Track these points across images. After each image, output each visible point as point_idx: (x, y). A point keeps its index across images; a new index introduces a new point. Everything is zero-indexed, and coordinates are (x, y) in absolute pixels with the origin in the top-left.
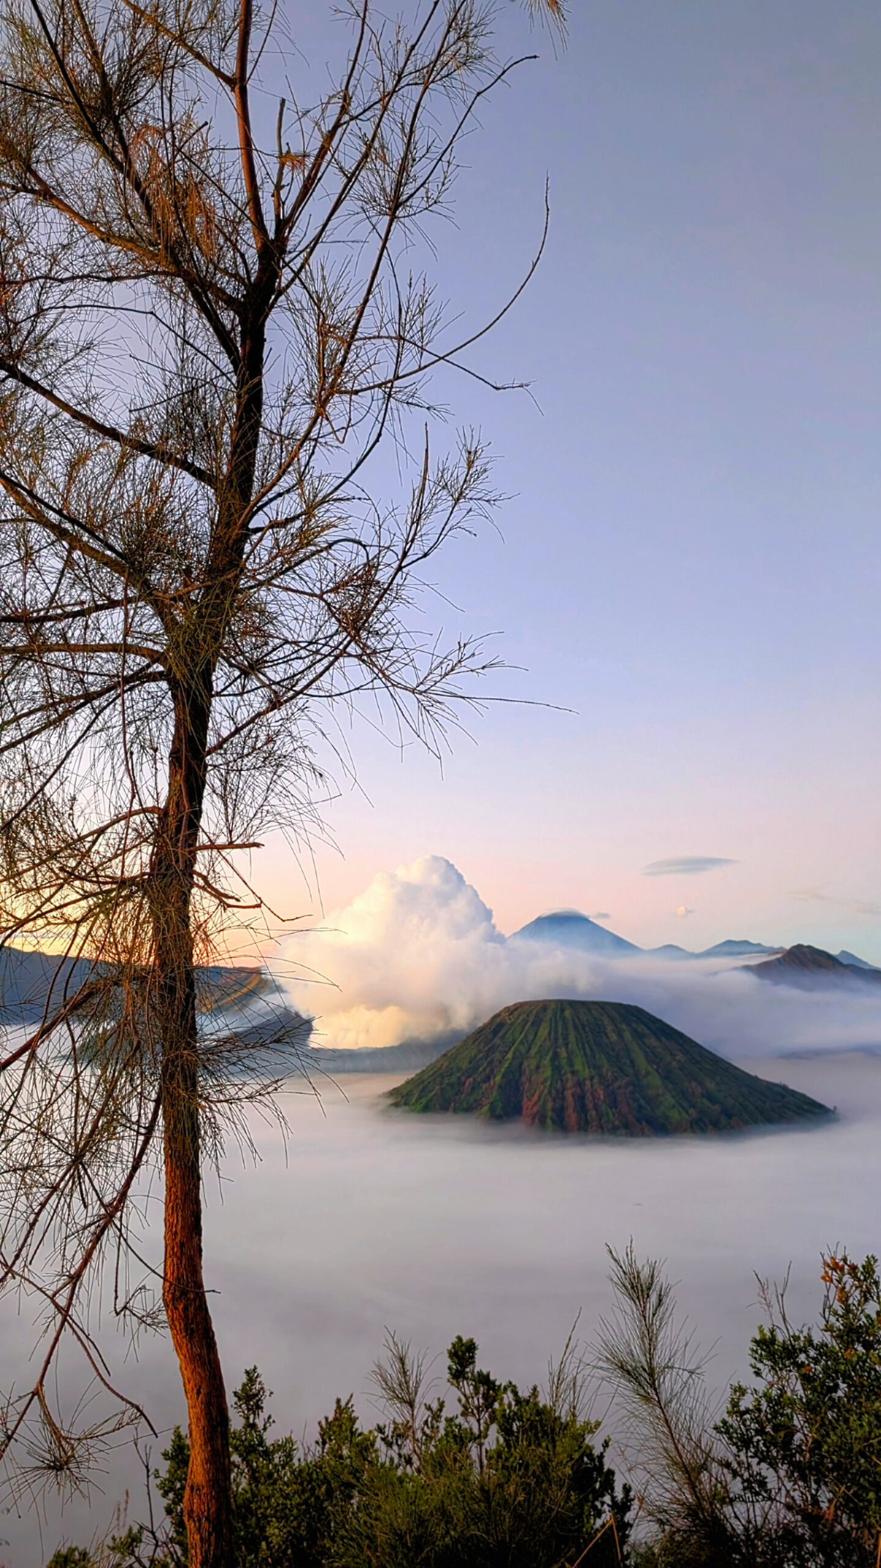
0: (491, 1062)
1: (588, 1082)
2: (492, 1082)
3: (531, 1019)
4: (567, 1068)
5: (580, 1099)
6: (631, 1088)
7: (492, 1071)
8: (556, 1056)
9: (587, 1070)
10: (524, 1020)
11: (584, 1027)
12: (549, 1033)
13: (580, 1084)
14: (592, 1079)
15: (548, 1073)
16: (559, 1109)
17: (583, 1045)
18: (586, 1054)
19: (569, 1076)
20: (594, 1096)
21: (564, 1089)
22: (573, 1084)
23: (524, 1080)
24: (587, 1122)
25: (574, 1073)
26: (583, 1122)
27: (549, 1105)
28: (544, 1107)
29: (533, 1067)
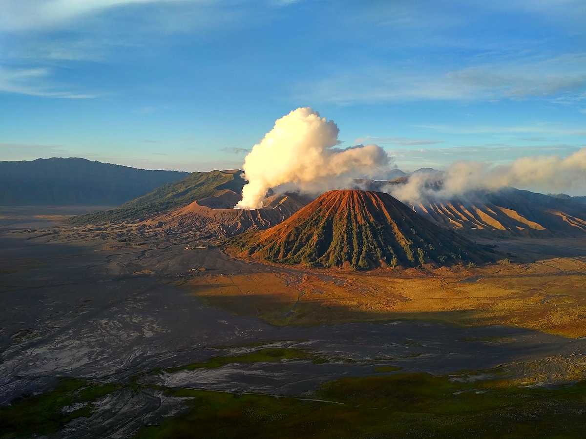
0: (319, 216)
1: (363, 227)
2: (319, 226)
3: (338, 197)
4: (354, 220)
5: (359, 235)
7: (319, 220)
8: (349, 215)
9: (363, 222)
10: (334, 198)
11: (362, 202)
12: (346, 205)
13: (360, 227)
14: (365, 225)
15: (345, 221)
16: (350, 238)
17: (362, 210)
18: (363, 214)
19: (355, 224)
20: (366, 233)
21: (352, 229)
22: (356, 227)
23: (333, 225)
24: (362, 245)
25: (357, 222)
26: (360, 244)
27: (345, 236)
28: (343, 237)
29: (338, 219)
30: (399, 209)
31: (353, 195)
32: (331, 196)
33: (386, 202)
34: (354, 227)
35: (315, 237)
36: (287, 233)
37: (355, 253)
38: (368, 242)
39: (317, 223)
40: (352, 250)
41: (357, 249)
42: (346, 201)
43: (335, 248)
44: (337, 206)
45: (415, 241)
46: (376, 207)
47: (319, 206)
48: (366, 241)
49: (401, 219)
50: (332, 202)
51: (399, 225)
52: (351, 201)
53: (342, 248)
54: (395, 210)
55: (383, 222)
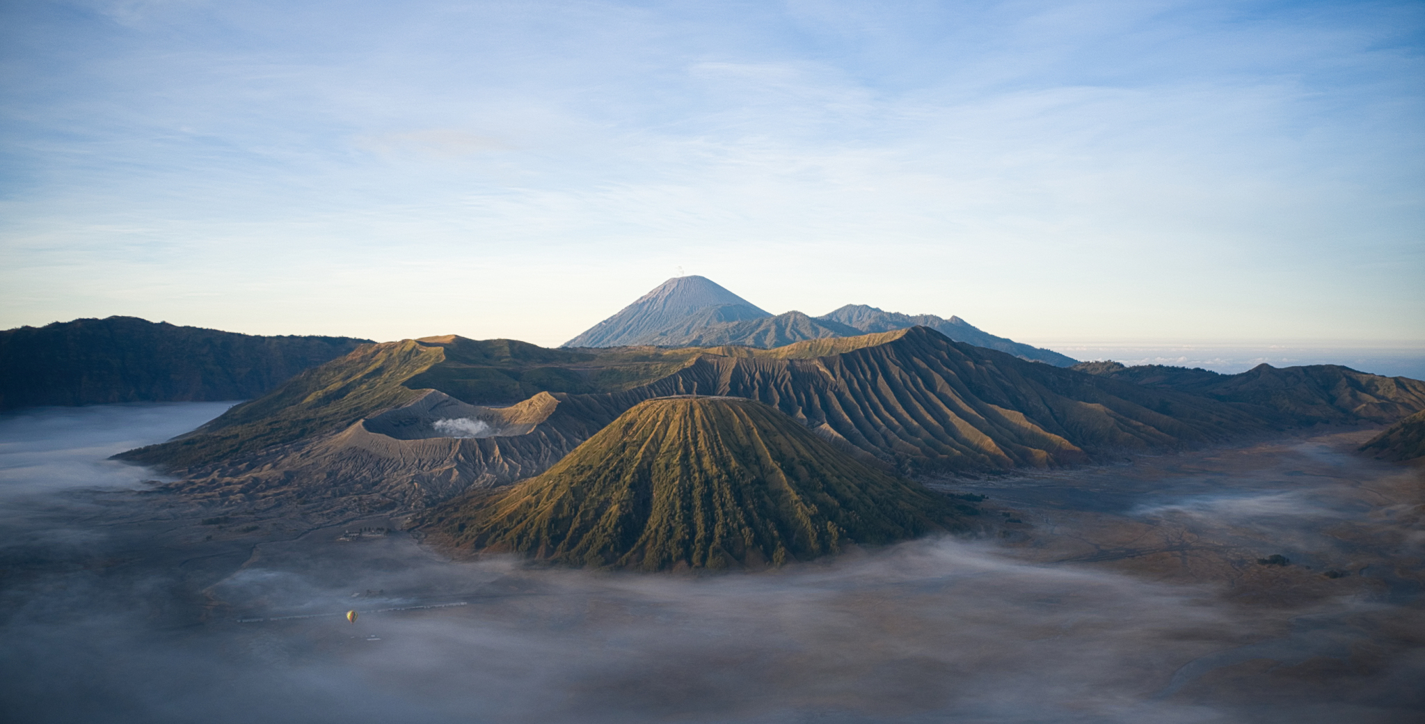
2: (621, 482)
3: (662, 416)
4: (696, 467)
5: (707, 497)
6: (757, 485)
7: (622, 470)
8: (685, 457)
9: (715, 469)
10: (654, 419)
11: (712, 425)
12: (679, 433)
14: (719, 477)
15: (678, 470)
16: (688, 508)
17: (711, 444)
19: (697, 475)
20: (721, 496)
21: (692, 487)
22: (701, 483)
23: (653, 479)
24: (714, 521)
25: (701, 471)
26: (710, 521)
27: (678, 504)
28: (672, 505)
29: (662, 466)
30: (788, 435)
31: (692, 410)
32: (646, 413)
33: (761, 422)
34: (697, 483)
35: (614, 508)
36: (554, 500)
37: (699, 541)
38: (725, 514)
39: (618, 477)
40: (693, 533)
41: (703, 533)
42: (678, 424)
43: (657, 531)
44: (660, 437)
45: (822, 505)
46: (741, 434)
47: (623, 437)
48: (720, 512)
49: (793, 459)
50: (649, 427)
51: (790, 472)
52: (690, 424)
53: (671, 531)
54: (780, 439)
55: (756, 468)
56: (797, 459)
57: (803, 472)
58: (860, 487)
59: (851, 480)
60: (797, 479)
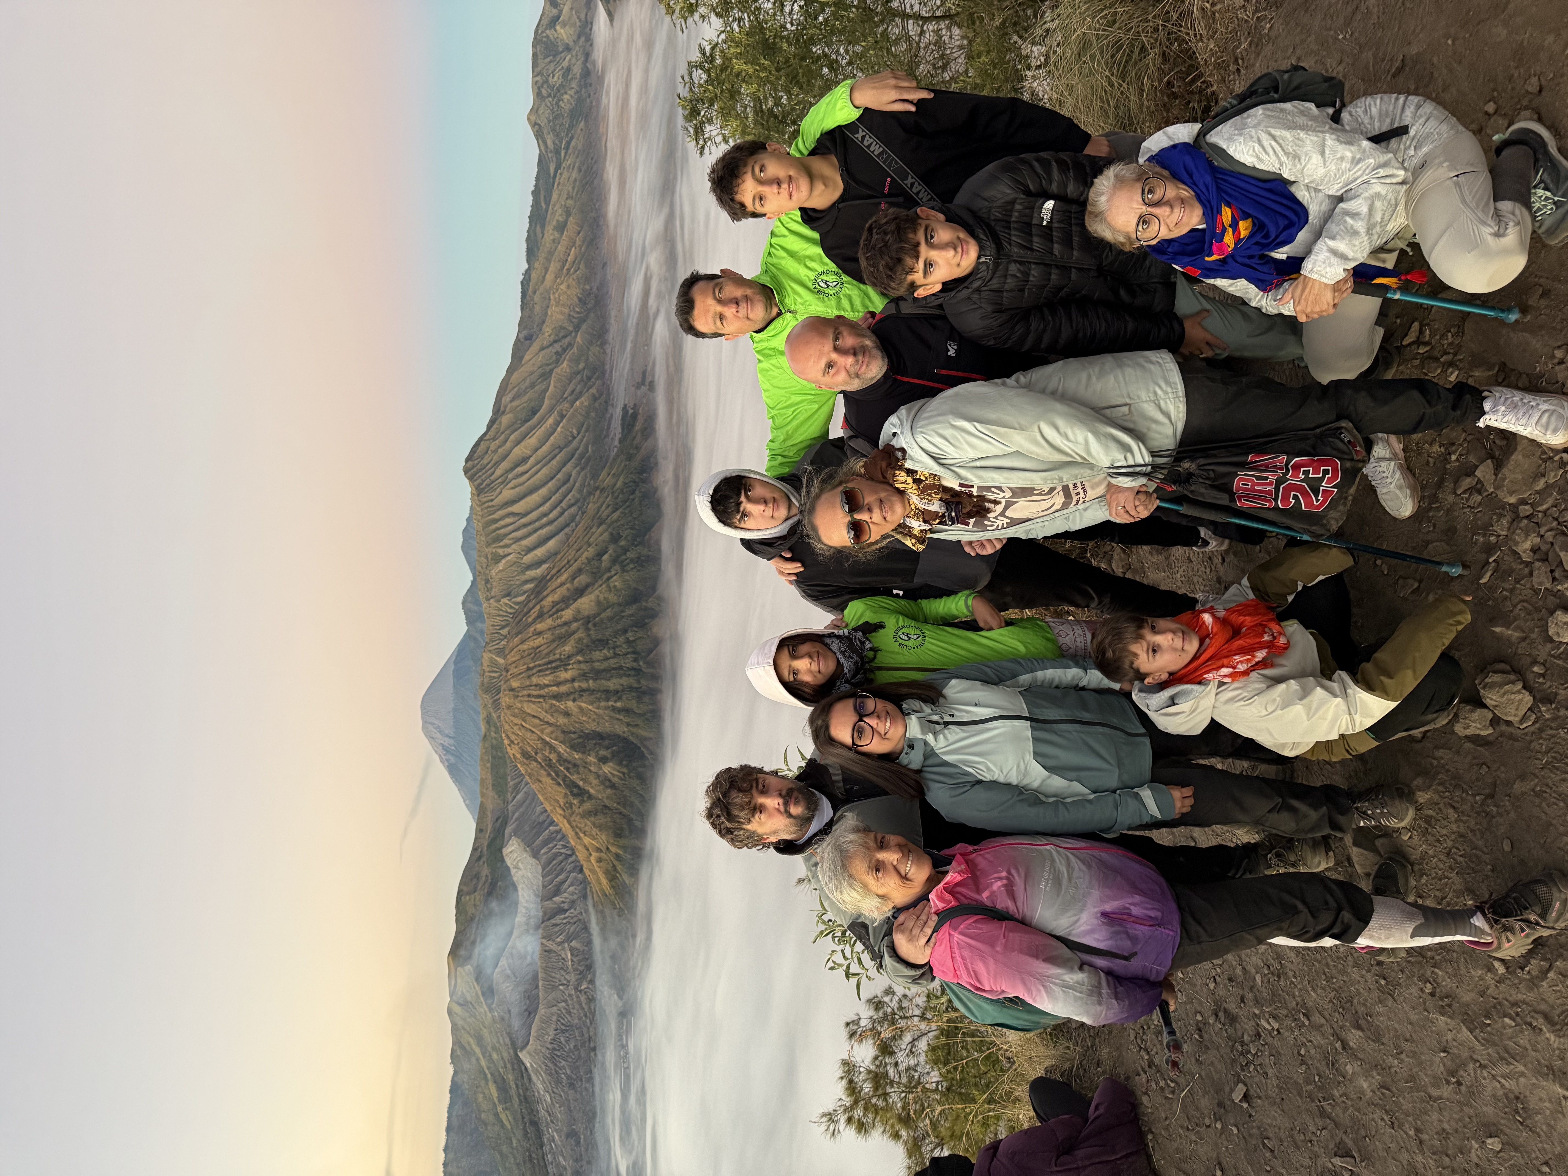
1: (584, 666)
2: (580, 762)
3: (516, 721)
4: (569, 686)
5: (597, 674)
6: (590, 625)
7: (569, 762)
8: (557, 697)
9: (572, 667)
12: (534, 702)
13: (584, 676)
14: (580, 662)
15: (572, 704)
16: (607, 693)
17: (547, 669)
18: (557, 668)
19: (576, 684)
20: (598, 661)
21: (588, 690)
22: (584, 681)
23: (579, 729)
24: (620, 668)
25: (573, 680)
26: (620, 671)
29: (566, 720)
30: (545, 593)
31: (512, 690)
32: (513, 737)
33: (530, 620)
34: (584, 685)
35: (607, 769)
36: (595, 831)
37: (639, 682)
38: (616, 655)
39: (575, 765)
40: (631, 688)
41: (631, 678)
42: (525, 705)
43: (628, 725)
44: (537, 721)
45: (614, 561)
46: (539, 641)
47: (537, 761)
48: (612, 661)
49: (568, 589)
50: (529, 734)
51: (580, 592)
52: (525, 692)
53: (627, 711)
54: (547, 602)
55: (575, 625)
56: (568, 585)
57: (583, 579)
58: (600, 524)
59: (593, 534)
60: (587, 586)
